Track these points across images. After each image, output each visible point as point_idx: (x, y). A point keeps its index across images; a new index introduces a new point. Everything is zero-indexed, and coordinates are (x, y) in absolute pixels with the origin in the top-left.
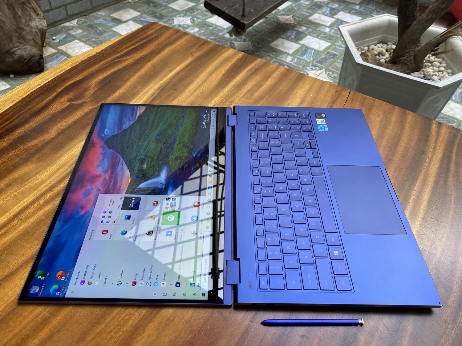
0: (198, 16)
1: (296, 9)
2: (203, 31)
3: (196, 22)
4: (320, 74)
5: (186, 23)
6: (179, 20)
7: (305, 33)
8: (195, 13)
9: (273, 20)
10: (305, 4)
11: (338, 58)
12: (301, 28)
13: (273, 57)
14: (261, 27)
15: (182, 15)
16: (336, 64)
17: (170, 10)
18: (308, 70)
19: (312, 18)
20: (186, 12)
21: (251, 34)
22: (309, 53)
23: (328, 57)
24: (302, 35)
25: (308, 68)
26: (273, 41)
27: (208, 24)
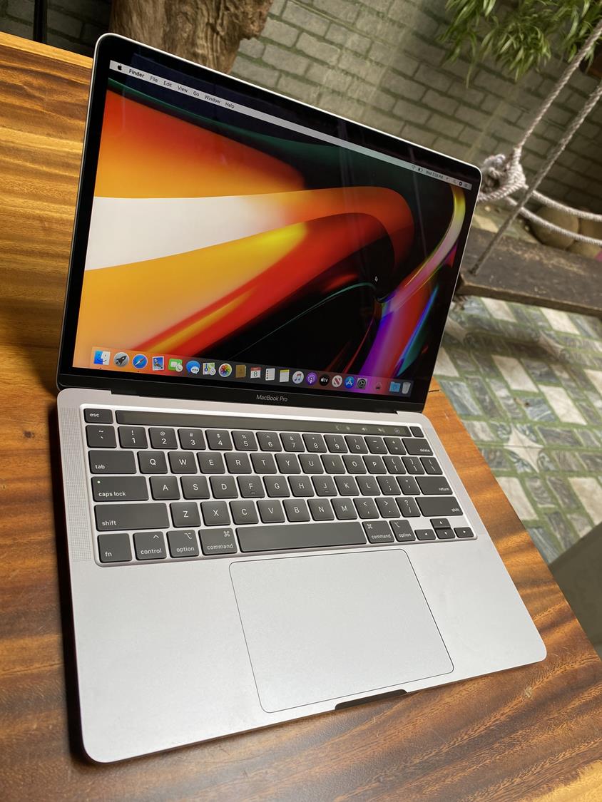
1: (578, 344)
4: (529, 447)
7: (561, 383)
9: (529, 331)
10: (597, 349)
11: (577, 450)
12: (561, 372)
13: (480, 372)
16: (567, 454)
18: (516, 427)
21: (479, 323)
22: (541, 408)
23: (563, 436)
24: (553, 380)
25: (518, 425)
26: (502, 354)
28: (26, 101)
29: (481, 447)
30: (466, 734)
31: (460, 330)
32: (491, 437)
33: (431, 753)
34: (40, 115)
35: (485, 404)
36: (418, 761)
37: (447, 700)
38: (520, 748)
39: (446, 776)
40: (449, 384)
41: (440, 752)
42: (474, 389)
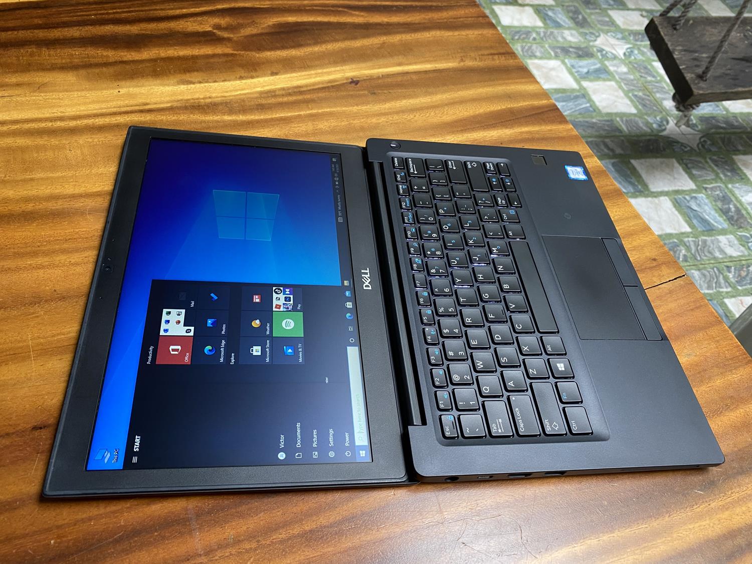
0: (645, 50)
2: (632, 77)
3: (633, 58)
5: (614, 52)
6: (607, 40)
8: (643, 43)
13: (721, 179)
14: (743, 120)
15: (620, 36)
17: (607, 19)
20: (629, 35)
21: (714, 121)
26: (745, 153)
27: (652, 70)
28: (216, 48)
29: (728, 264)
31: (690, 134)
32: (742, 251)
34: (230, 58)
35: (730, 214)
40: (685, 198)
42: (717, 199)
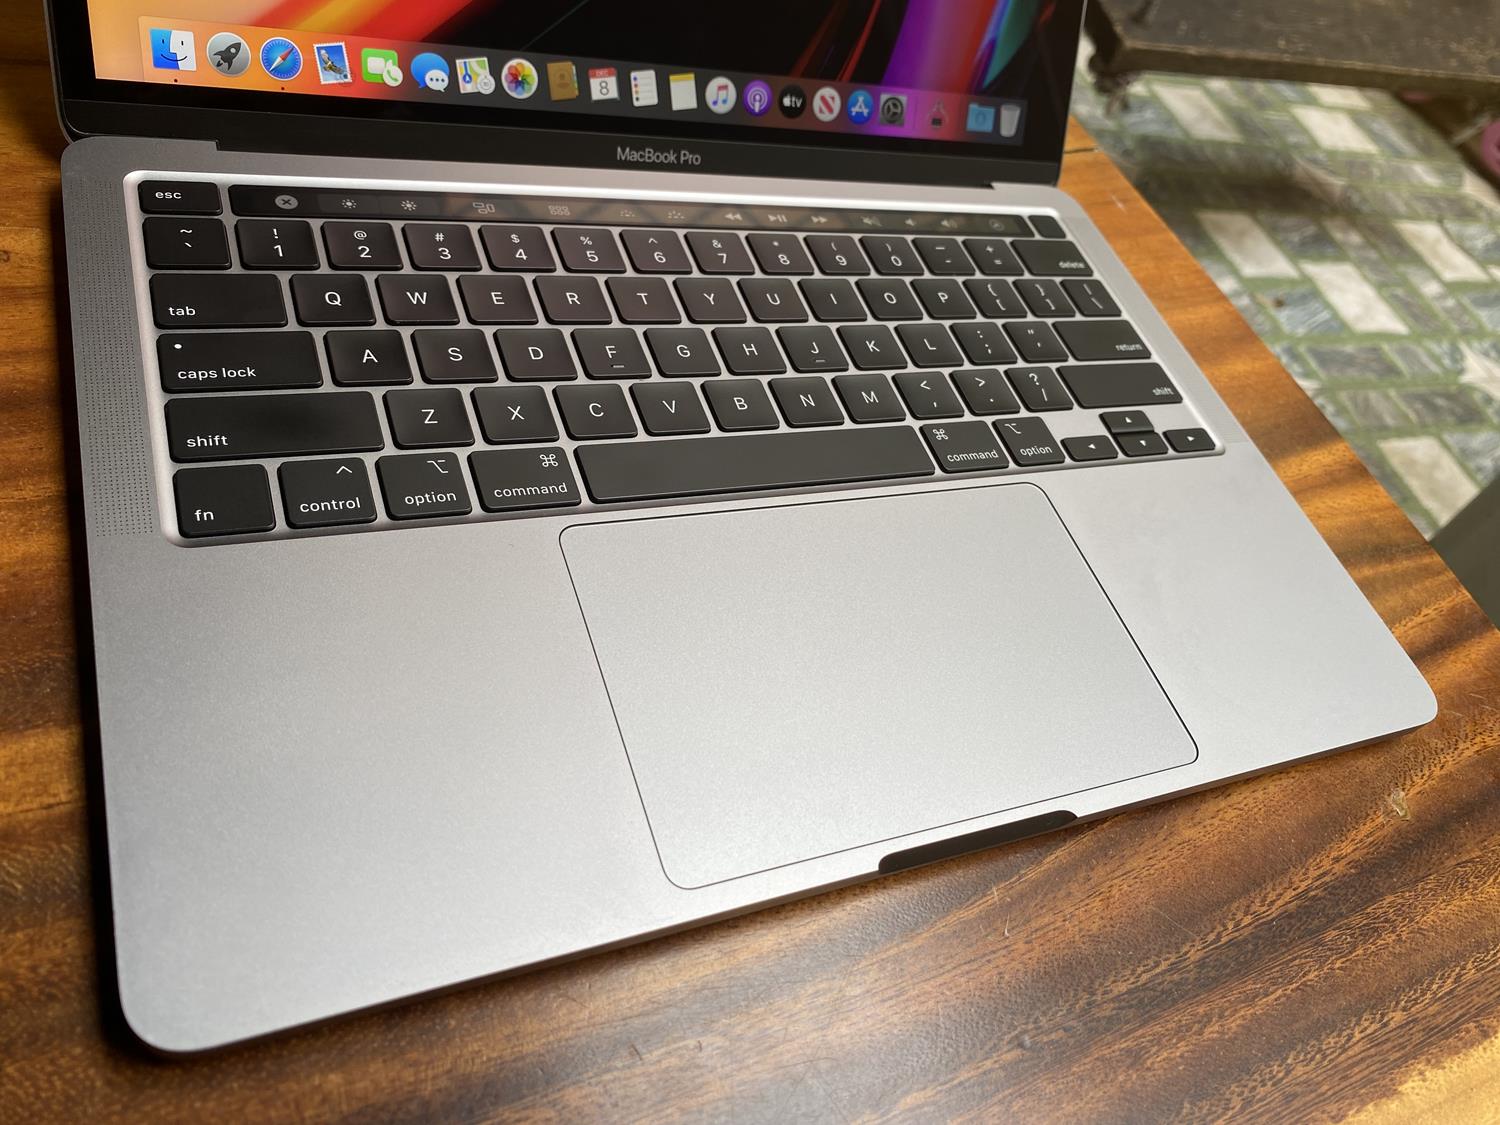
7: (1346, 254)
10: (1419, 179)
11: (1394, 385)
12: (1346, 232)
16: (1373, 395)
19: (1408, 228)
21: (1162, 149)
22: (1310, 309)
23: (1361, 360)
24: (1330, 251)
26: (1218, 208)
30: (1246, 914)
33: (1157, 964)
36: (1123, 987)
37: (1188, 834)
38: (1394, 937)
39: (1206, 1020)
41: (1183, 958)
